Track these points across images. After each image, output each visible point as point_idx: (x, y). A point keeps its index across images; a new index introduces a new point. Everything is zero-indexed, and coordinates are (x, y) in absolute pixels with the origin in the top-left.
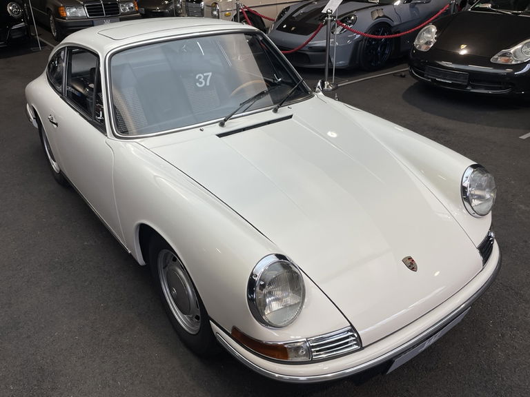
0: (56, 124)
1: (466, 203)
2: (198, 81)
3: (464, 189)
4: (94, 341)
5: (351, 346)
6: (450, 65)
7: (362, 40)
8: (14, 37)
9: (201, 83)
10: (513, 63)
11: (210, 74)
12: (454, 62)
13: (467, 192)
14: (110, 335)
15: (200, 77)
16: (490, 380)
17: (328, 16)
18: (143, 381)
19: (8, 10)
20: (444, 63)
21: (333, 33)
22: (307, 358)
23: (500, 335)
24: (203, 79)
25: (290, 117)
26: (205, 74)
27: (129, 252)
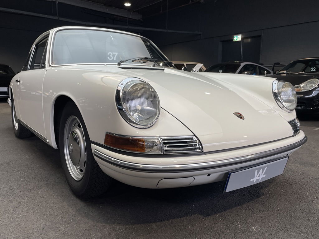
1: (278, 102)
2: (109, 56)
3: (275, 94)
5: (194, 149)
9: (111, 58)
10: (303, 91)
11: (117, 53)
13: (277, 96)
15: (110, 54)
16: (312, 217)
18: (36, 211)
22: (160, 152)
23: (315, 197)
24: (112, 56)
25: (164, 70)
26: (113, 53)
27: (48, 141)
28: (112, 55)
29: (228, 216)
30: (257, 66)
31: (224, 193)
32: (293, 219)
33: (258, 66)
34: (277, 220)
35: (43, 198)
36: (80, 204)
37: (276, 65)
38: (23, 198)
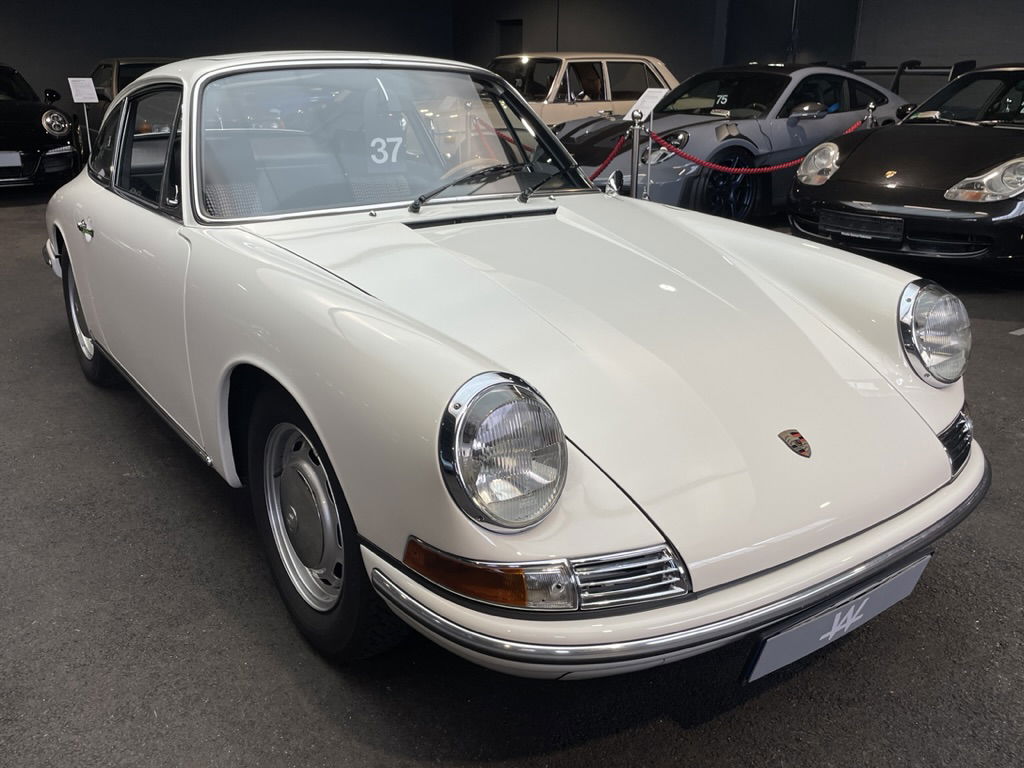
0: (91, 233)
1: (912, 358)
2: (374, 151)
3: (904, 331)
4: (113, 636)
5: (667, 587)
6: (868, 206)
7: (700, 176)
8: (48, 170)
9: (380, 156)
10: (989, 199)
11: (399, 140)
12: (875, 202)
13: (910, 335)
14: (149, 628)
15: (379, 145)
16: (983, 724)
17: (634, 125)
18: (209, 710)
19: (44, 124)
20: (856, 204)
21: (644, 162)
22: (570, 605)
23: (998, 645)
24: (385, 149)
25: (553, 211)
26: (389, 140)
27: (209, 461)
28: (384, 145)
29: (751, 724)
30: (844, 78)
31: (744, 685)
32: (930, 734)
33: (849, 79)
34: (887, 737)
35: (220, 653)
36: (330, 680)
37: (907, 70)
38: (162, 652)
